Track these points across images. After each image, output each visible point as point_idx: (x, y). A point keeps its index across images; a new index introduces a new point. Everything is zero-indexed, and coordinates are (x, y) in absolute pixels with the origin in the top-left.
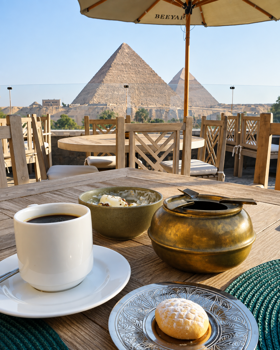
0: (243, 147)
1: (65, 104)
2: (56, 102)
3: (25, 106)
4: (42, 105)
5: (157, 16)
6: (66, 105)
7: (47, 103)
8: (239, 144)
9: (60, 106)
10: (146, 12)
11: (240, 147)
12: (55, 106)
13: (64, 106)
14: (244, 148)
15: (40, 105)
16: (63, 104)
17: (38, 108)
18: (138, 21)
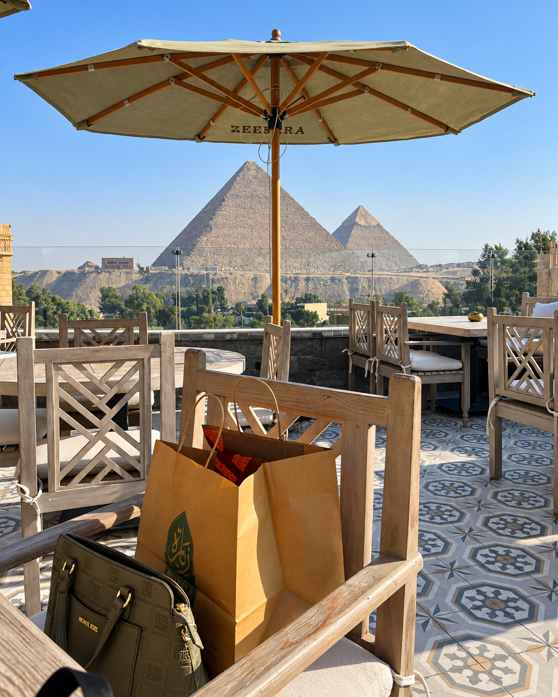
0: (381, 360)
1: (142, 266)
2: (126, 263)
3: (70, 269)
4: (100, 266)
5: (235, 129)
6: (143, 268)
7: (111, 264)
8: (374, 355)
9: (133, 269)
10: (211, 122)
11: (377, 360)
12: (124, 270)
13: (141, 269)
14: (382, 362)
15: (97, 267)
16: (139, 266)
17: (93, 272)
18: (200, 137)
